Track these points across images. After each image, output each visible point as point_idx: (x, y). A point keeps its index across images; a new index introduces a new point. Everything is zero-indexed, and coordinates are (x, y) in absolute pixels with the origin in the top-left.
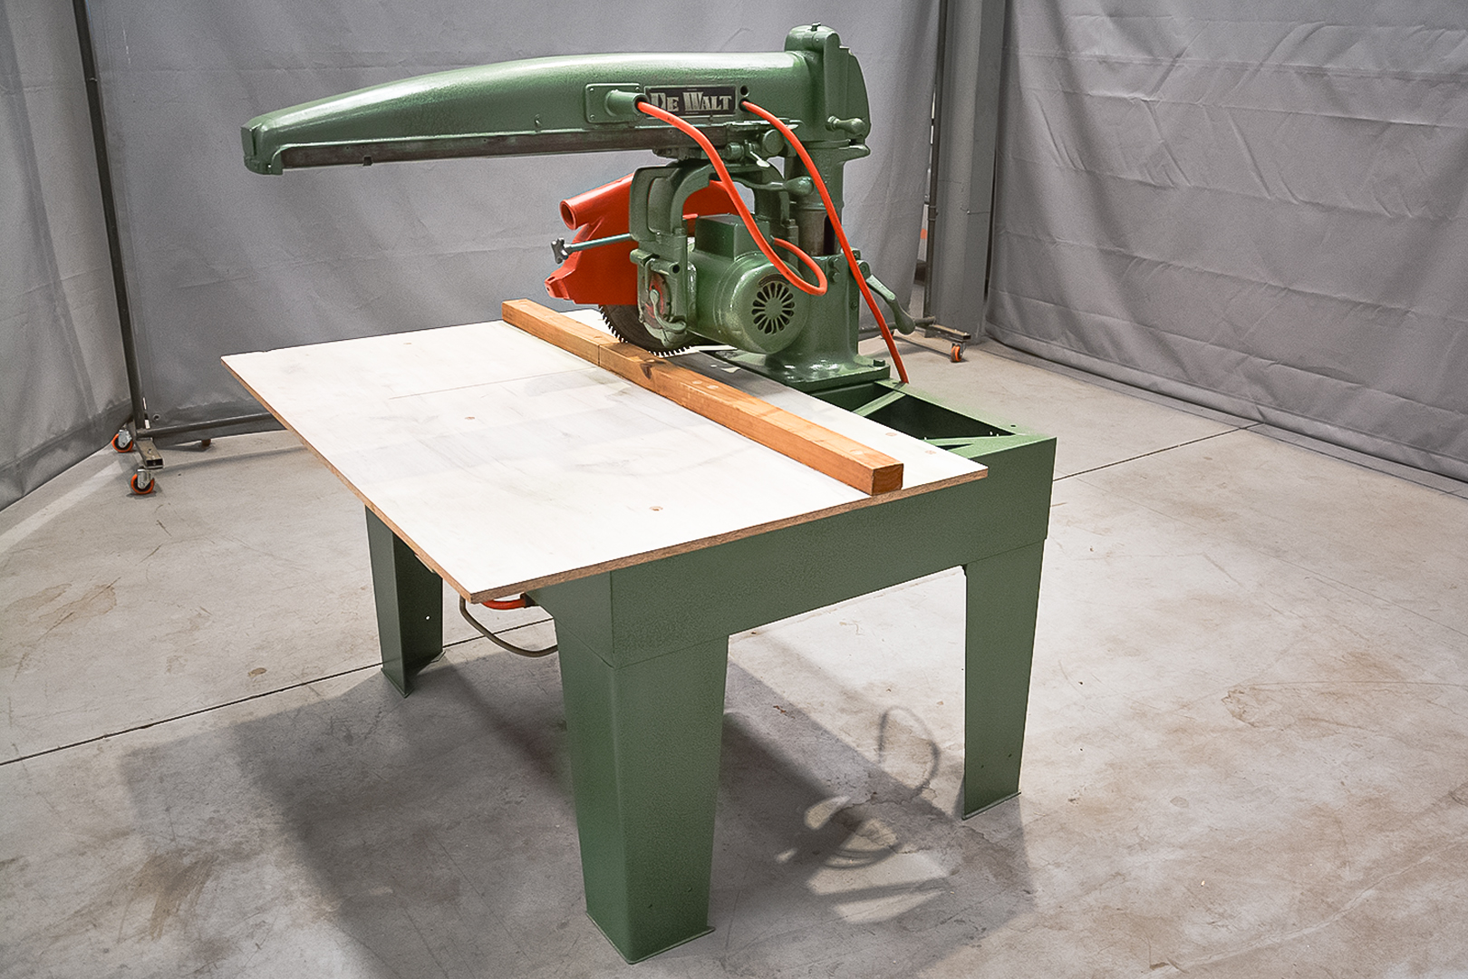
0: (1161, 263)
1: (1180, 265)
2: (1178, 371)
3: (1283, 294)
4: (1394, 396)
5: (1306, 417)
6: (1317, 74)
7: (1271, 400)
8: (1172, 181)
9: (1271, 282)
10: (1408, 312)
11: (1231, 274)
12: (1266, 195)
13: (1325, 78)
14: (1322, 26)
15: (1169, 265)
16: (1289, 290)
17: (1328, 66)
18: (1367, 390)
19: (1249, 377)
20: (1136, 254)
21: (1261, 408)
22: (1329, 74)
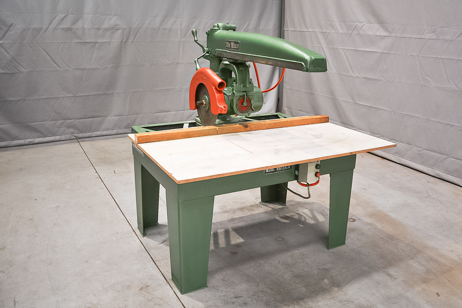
0: (21, 100)
1: (30, 99)
2: (39, 134)
3: (74, 98)
4: (116, 117)
5: (91, 132)
6: (69, 29)
7: (77, 131)
8: (19, 71)
9: (68, 96)
10: (114, 93)
11: (52, 97)
12: (60, 69)
13: (73, 30)
14: (68, 15)
15: (25, 100)
16: (75, 96)
17: (73, 27)
18: (108, 118)
19: (66, 127)
20: (8, 99)
21: (75, 135)
22: (74, 29)
